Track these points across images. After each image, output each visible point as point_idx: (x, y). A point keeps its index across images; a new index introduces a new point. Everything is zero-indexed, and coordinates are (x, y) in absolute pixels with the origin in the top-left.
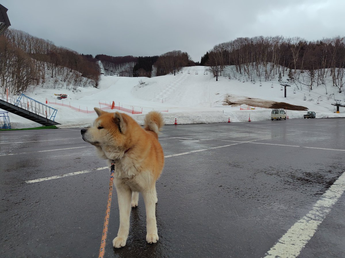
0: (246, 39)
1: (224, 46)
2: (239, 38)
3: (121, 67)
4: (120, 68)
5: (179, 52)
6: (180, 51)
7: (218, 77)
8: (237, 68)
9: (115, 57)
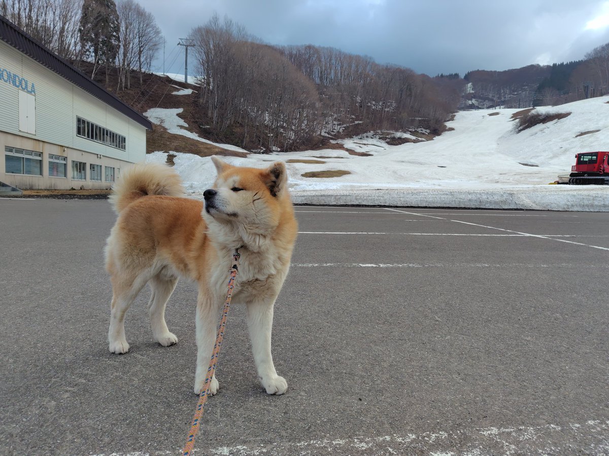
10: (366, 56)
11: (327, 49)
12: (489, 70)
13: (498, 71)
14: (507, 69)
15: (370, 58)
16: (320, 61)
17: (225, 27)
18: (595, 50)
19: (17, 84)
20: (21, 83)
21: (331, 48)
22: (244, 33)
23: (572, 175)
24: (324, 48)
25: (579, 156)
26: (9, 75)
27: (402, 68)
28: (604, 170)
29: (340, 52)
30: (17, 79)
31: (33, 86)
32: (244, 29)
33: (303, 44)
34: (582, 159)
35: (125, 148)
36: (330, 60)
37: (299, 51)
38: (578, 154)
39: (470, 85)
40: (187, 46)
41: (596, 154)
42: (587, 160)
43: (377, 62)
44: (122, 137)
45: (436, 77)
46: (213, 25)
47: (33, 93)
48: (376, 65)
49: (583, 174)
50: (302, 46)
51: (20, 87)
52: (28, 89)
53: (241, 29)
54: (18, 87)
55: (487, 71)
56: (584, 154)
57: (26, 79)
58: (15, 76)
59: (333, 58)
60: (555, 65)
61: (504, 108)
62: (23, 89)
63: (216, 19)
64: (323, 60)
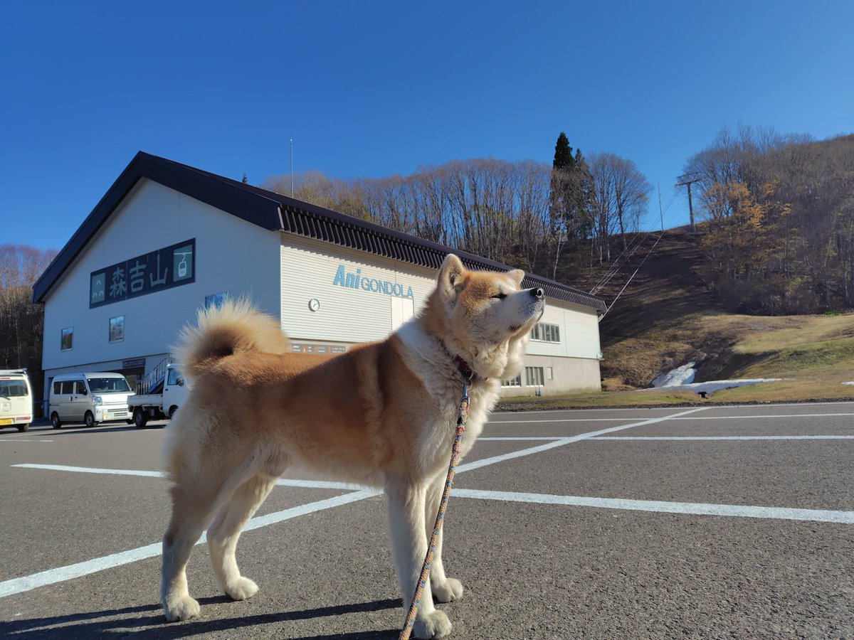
19: (390, 291)
20: (394, 289)
26: (379, 284)
30: (389, 286)
31: (410, 289)
35: (558, 340)
40: (689, 184)
44: (552, 327)
47: (410, 297)
51: (393, 294)
52: (404, 294)
54: (390, 294)
57: (400, 284)
58: (386, 283)
62: (397, 295)
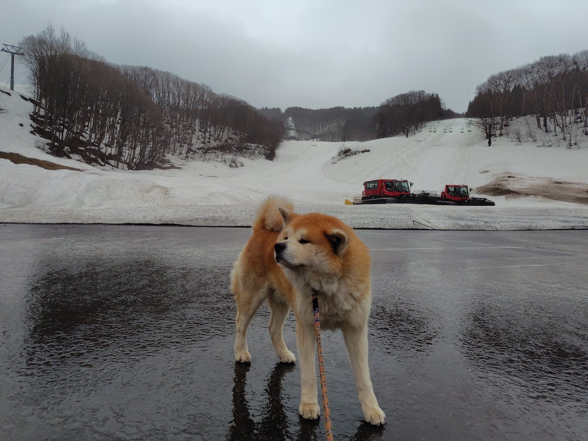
0: (561, 59)
1: (510, 77)
2: (545, 58)
3: (323, 126)
4: (321, 129)
5: (421, 93)
6: (423, 92)
7: (492, 138)
8: (538, 121)
9: (315, 109)
10: (203, 85)
11: (164, 73)
12: (305, 108)
13: (312, 109)
14: (319, 109)
15: (208, 87)
16: (157, 84)
17: (62, 41)
18: (387, 100)
21: (167, 72)
22: (84, 49)
23: (363, 198)
24: (161, 72)
25: (366, 184)
27: (237, 100)
28: (384, 193)
29: (177, 78)
32: (83, 45)
33: (139, 65)
34: (368, 186)
36: (168, 84)
37: (135, 72)
38: (365, 182)
39: (290, 119)
40: (13, 54)
41: (377, 181)
42: (372, 186)
43: (214, 91)
45: (261, 109)
46: (48, 36)
48: (213, 94)
49: (370, 198)
50: (138, 67)
53: (81, 44)
55: (304, 109)
56: (369, 182)
59: (171, 82)
60: (355, 108)
61: (319, 141)
63: (51, 31)
64: (160, 83)
